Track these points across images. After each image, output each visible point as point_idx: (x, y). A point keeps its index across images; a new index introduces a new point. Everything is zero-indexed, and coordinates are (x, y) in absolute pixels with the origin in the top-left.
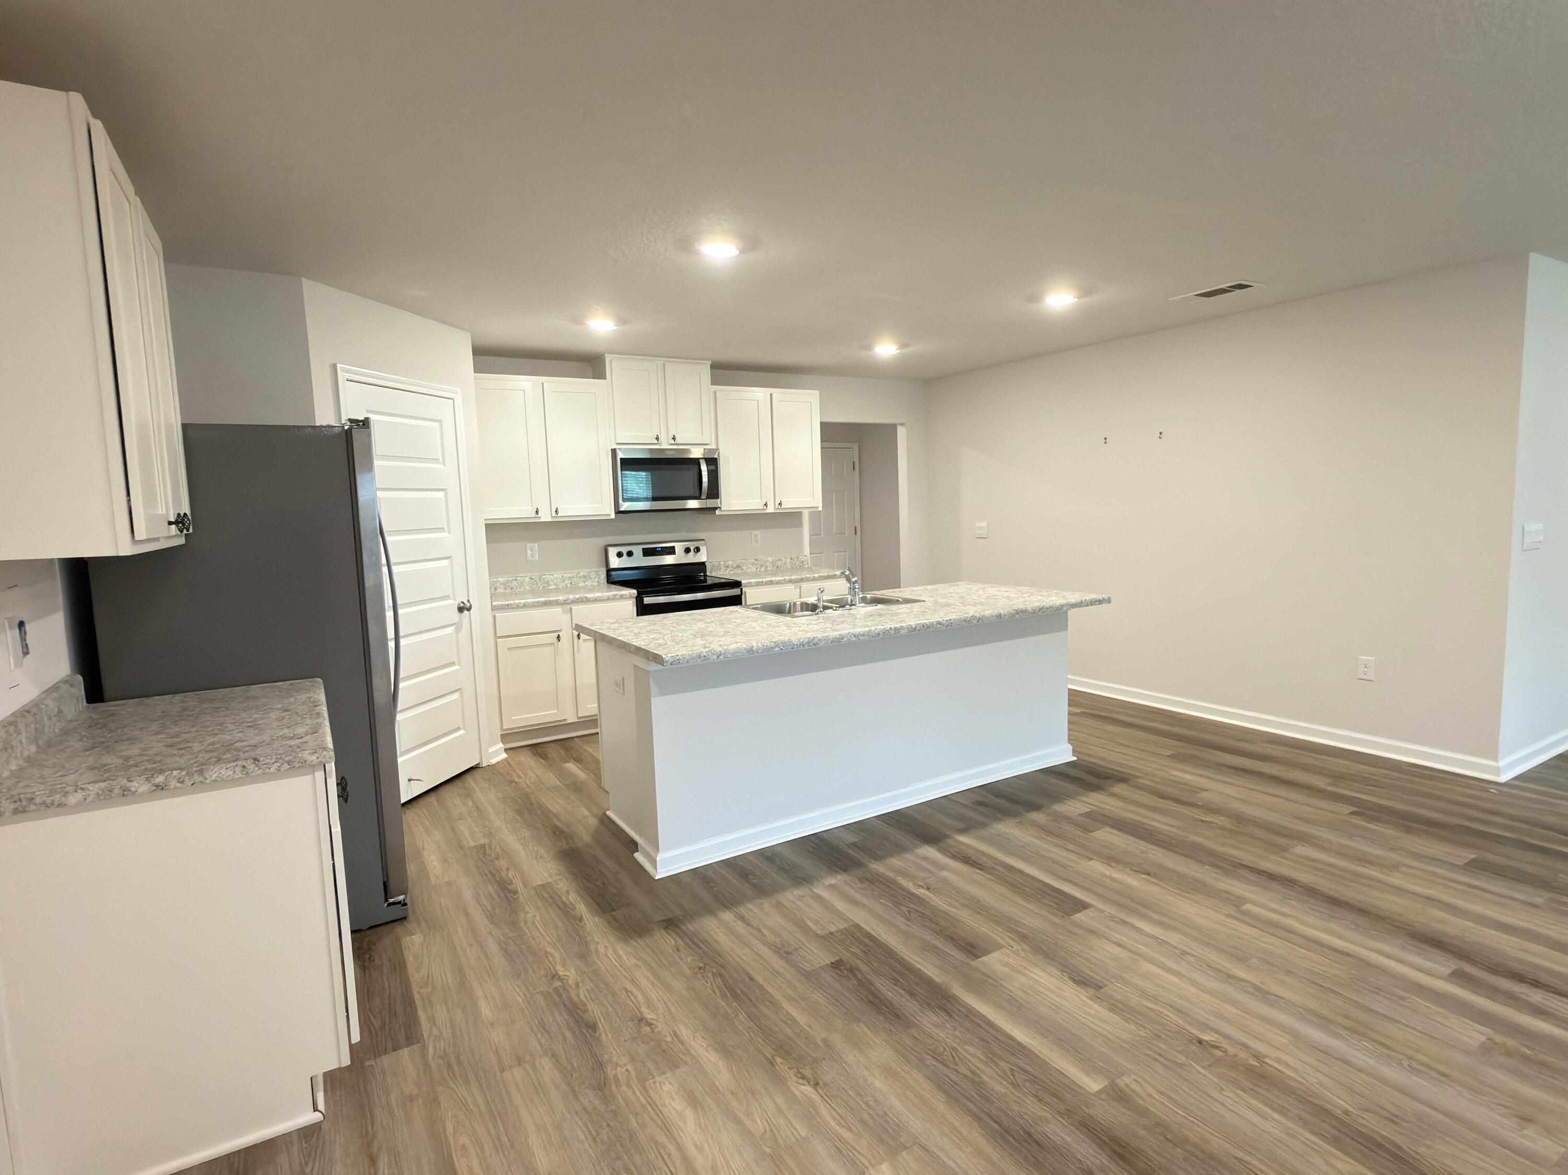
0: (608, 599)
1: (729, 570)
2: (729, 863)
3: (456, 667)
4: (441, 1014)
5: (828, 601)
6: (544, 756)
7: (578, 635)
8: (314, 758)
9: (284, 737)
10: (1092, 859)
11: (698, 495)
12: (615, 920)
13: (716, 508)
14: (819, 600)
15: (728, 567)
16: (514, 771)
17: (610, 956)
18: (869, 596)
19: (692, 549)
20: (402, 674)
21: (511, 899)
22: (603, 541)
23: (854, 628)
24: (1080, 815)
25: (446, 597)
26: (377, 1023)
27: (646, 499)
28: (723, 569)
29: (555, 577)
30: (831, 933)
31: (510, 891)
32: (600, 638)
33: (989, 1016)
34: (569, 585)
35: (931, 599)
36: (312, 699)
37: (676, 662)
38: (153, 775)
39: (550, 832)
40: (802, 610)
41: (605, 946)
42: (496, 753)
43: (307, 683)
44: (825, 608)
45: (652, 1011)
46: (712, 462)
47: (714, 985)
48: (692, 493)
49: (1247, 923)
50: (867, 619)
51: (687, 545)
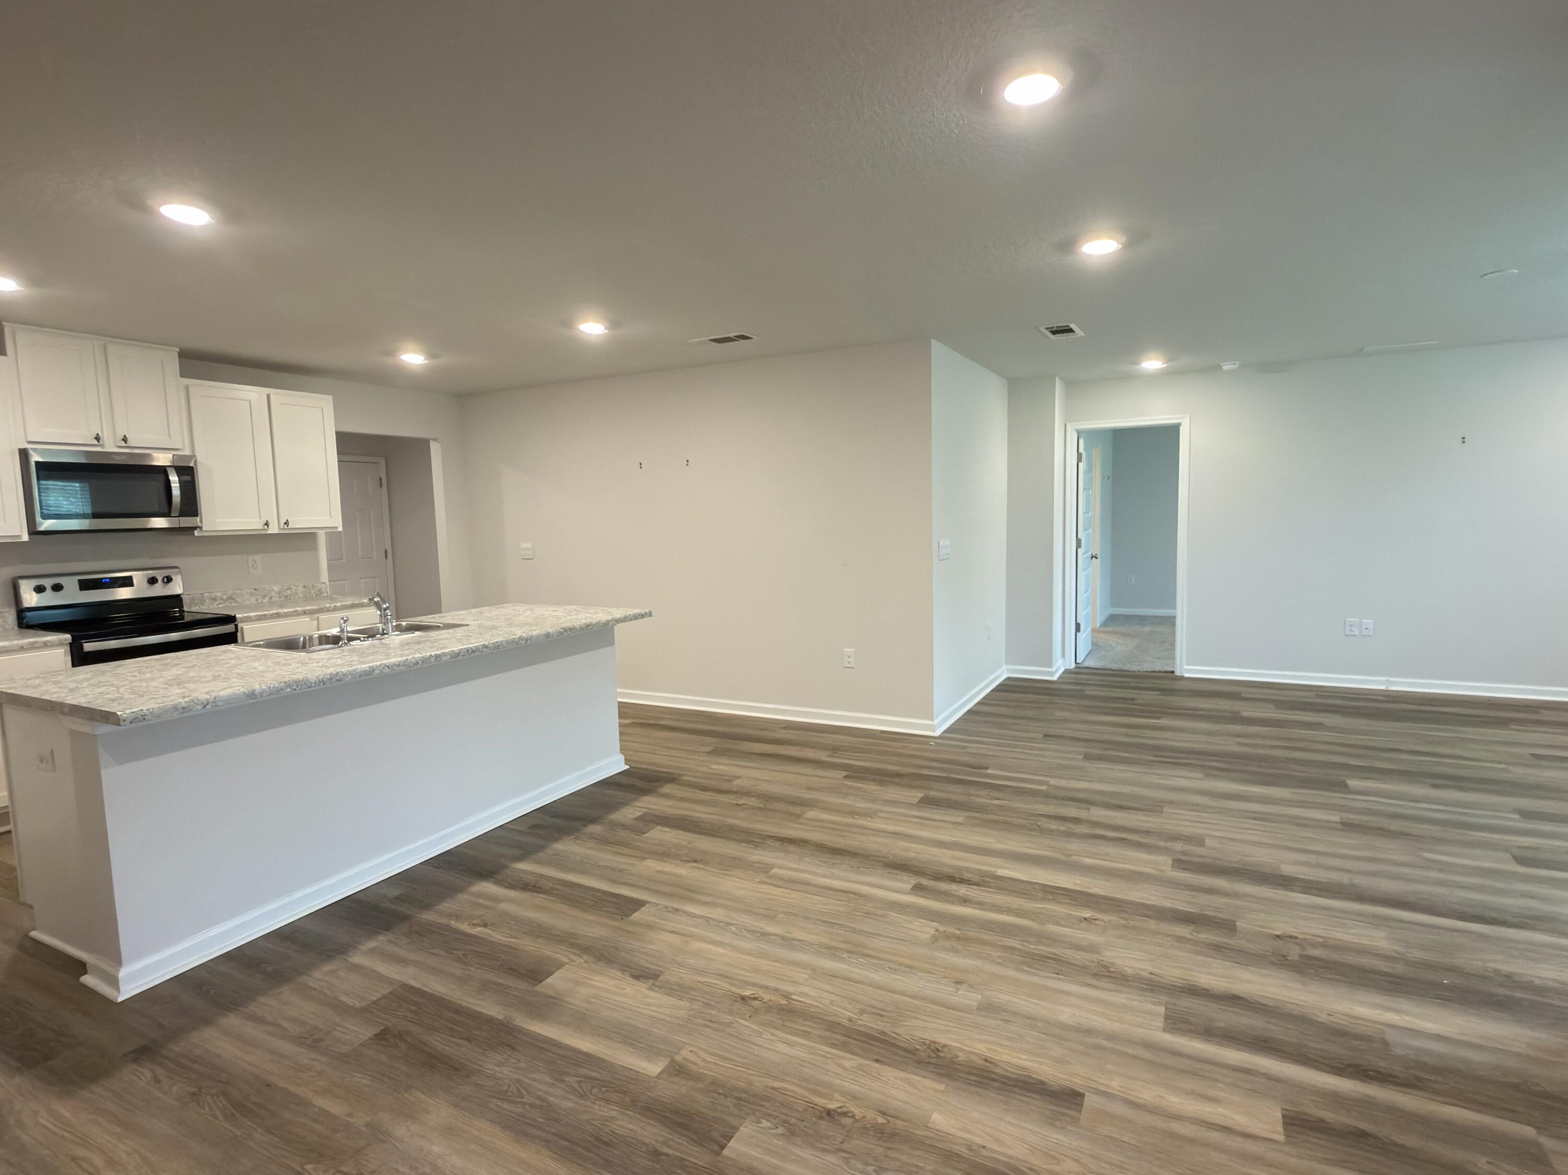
0: (22, 649)
1: (214, 602)
5: (353, 632)
10: (647, 859)
11: (166, 511)
12: (50, 1072)
13: (195, 528)
14: (342, 631)
15: (212, 599)
17: (42, 1121)
18: (404, 624)
19: (160, 579)
22: (8, 572)
23: (387, 659)
24: (634, 819)
27: (82, 517)
28: (208, 602)
30: (374, 1003)
35: (475, 622)
37: (139, 718)
40: (320, 644)
41: (34, 1112)
44: (350, 639)
46: (187, 472)
47: (215, 1109)
48: (156, 509)
49: (774, 885)
50: (402, 648)
51: (151, 573)
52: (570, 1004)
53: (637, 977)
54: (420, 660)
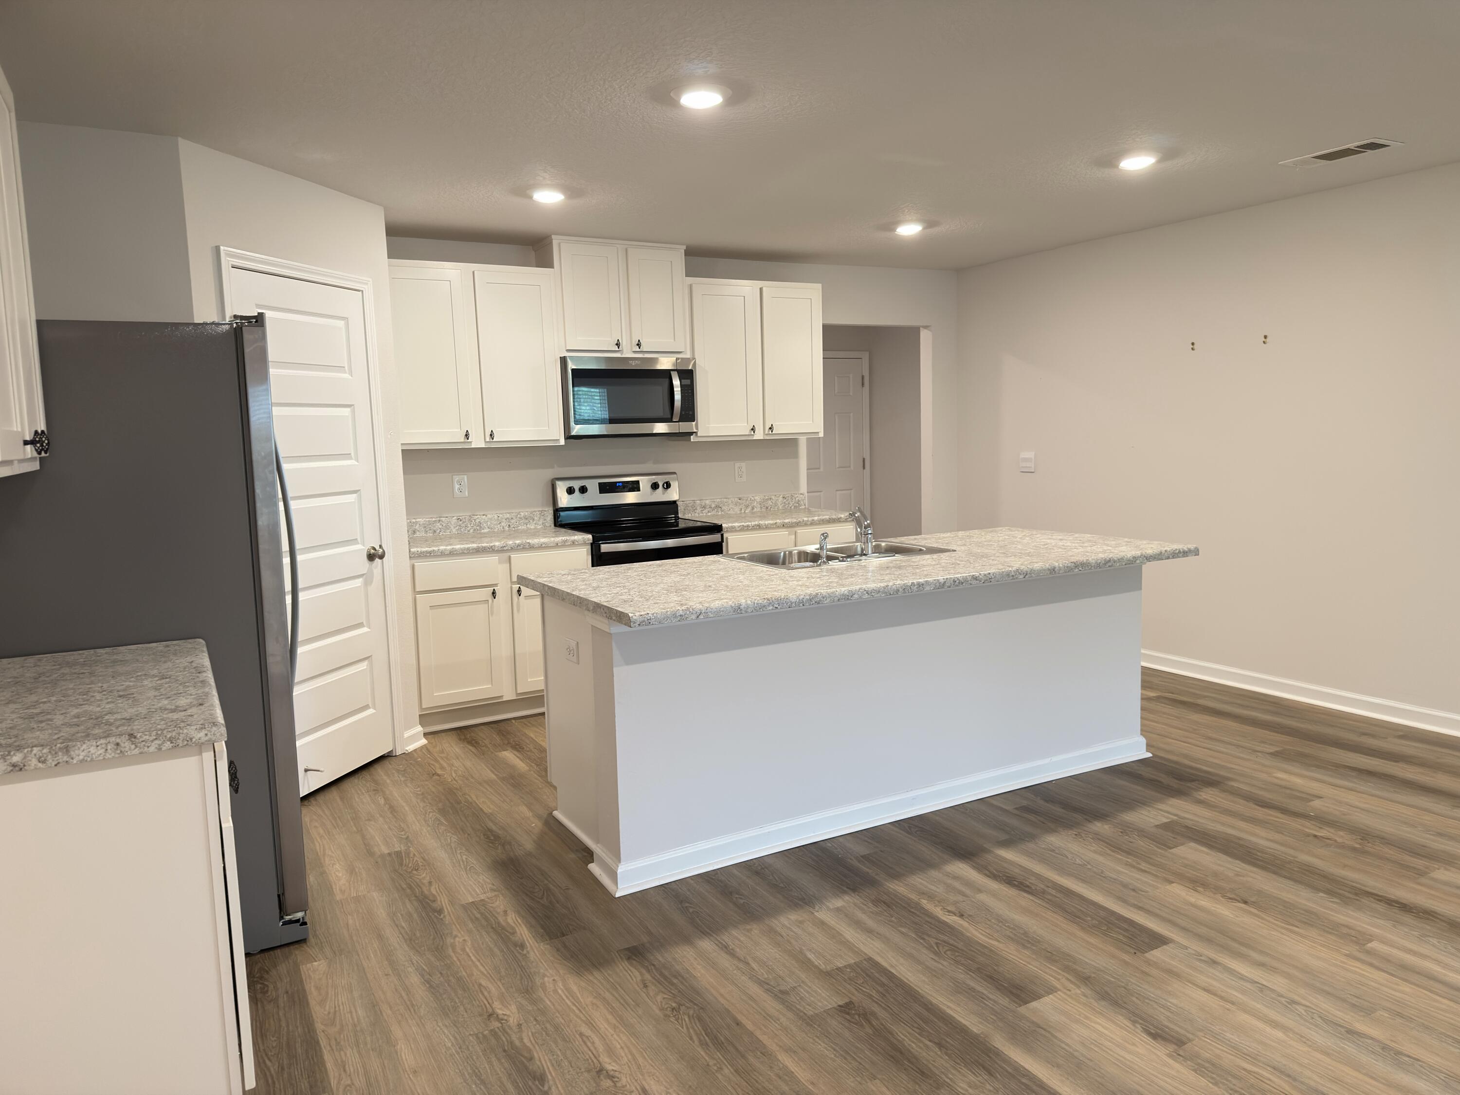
0: (557, 546)
1: (706, 511)
2: (708, 878)
3: (365, 630)
4: (351, 1056)
5: (832, 550)
6: (473, 743)
7: (519, 591)
8: (202, 734)
9: (163, 709)
10: (1173, 883)
11: (669, 416)
12: (565, 947)
13: (691, 433)
14: (821, 548)
15: (704, 507)
16: (436, 761)
17: (560, 991)
18: (883, 544)
19: (661, 485)
20: (300, 637)
21: (435, 920)
22: (549, 474)
23: (866, 583)
24: (1157, 826)
25: (354, 541)
26: (273, 1068)
27: (601, 421)
28: (699, 510)
29: (490, 518)
30: (838, 969)
31: (434, 910)
32: (548, 593)
33: (1040, 1076)
34: (507, 528)
35: (963, 548)
36: (194, 665)
37: (647, 622)
38: (9, 752)
39: (482, 837)
40: (799, 561)
41: (554, 980)
42: (413, 738)
43: (188, 644)
44: (830, 558)
45: (615, 1061)
46: (687, 375)
47: (691, 1031)
48: (660, 414)
49: (1371, 965)
50: (882, 572)
51: (654, 478)
52: (1060, 1040)
53: (1155, 1036)
54: (902, 587)
